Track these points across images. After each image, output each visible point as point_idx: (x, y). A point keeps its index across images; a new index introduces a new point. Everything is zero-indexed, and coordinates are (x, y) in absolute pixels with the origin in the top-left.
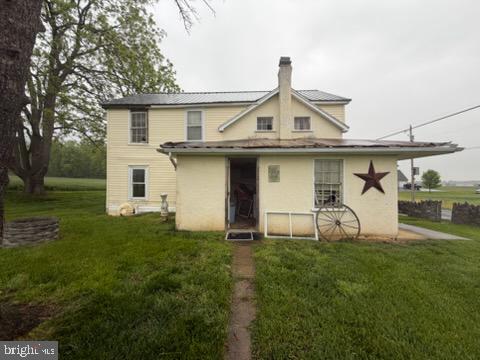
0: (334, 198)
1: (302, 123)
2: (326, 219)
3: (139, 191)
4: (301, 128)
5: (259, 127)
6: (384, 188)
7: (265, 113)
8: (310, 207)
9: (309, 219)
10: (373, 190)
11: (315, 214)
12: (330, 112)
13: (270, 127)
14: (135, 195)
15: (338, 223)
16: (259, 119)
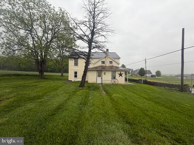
0: (115, 78)
1: (111, 62)
2: (113, 81)
3: (76, 76)
4: (111, 64)
5: (102, 63)
7: (103, 60)
8: (111, 79)
9: (110, 81)
10: (121, 76)
12: (116, 60)
13: (104, 63)
14: (75, 77)
15: (115, 82)
16: (102, 61)
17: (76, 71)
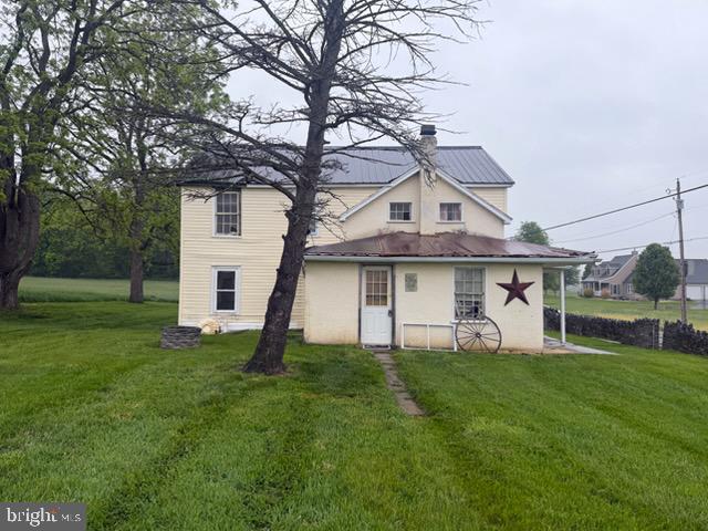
0: (476, 310)
1: (451, 210)
2: (465, 332)
3: (226, 301)
4: (449, 219)
5: (392, 216)
6: (528, 299)
7: (401, 197)
8: (450, 319)
9: (448, 331)
10: (516, 300)
11: (454, 326)
12: (488, 198)
13: (407, 217)
14: (220, 307)
15: (478, 335)
16: (393, 206)
17: (226, 266)
